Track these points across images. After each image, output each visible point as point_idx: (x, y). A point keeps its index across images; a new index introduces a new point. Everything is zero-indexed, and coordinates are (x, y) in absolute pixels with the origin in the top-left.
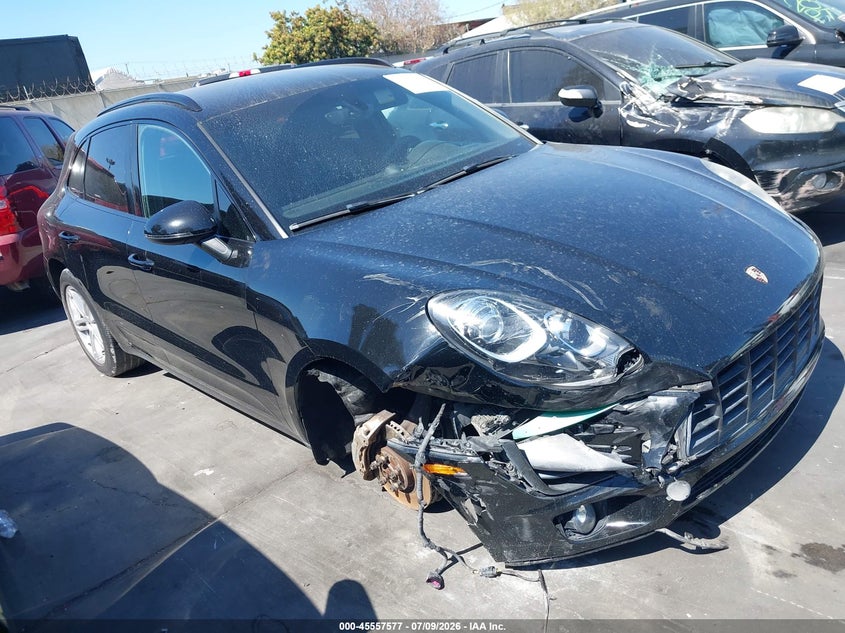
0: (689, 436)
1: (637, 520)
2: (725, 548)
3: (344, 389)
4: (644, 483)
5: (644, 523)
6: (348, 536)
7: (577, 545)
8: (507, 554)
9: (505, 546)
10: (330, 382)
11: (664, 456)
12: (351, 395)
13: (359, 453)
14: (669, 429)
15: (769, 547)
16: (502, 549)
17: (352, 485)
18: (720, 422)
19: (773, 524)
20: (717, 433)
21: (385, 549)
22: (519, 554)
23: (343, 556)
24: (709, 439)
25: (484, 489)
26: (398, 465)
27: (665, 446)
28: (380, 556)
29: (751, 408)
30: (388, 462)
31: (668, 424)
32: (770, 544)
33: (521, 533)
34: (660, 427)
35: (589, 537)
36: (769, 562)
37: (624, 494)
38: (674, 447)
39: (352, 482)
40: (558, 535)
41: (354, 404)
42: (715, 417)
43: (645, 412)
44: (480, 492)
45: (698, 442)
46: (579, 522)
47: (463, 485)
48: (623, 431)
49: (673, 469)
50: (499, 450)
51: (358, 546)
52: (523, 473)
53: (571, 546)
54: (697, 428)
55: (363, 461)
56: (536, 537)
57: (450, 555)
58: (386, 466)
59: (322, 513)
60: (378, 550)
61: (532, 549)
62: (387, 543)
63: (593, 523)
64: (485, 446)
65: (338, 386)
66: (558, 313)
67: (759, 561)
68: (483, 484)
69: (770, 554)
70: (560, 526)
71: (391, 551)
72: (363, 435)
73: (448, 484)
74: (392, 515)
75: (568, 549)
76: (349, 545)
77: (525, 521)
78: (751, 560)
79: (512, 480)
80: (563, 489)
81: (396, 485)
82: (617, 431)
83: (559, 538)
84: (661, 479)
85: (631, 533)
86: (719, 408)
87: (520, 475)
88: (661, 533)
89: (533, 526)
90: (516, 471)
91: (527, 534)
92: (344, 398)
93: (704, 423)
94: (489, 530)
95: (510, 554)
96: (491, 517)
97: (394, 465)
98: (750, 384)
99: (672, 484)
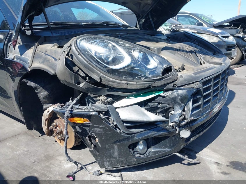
0: (191, 108)
1: (166, 148)
2: (200, 163)
3: (39, 90)
4: (170, 130)
5: (168, 150)
6: (35, 159)
7: (138, 159)
8: (106, 164)
9: (105, 160)
10: (32, 86)
11: (180, 117)
12: (43, 94)
13: (45, 122)
14: (183, 104)
15: (217, 163)
16: (104, 161)
17: (43, 139)
18: (202, 105)
19: (216, 154)
20: (200, 111)
21: (51, 164)
22: (111, 164)
23: (29, 167)
24: (197, 112)
25: (98, 130)
26: (61, 127)
27: (181, 112)
28: (47, 167)
29: (212, 103)
30: (57, 126)
31: (182, 102)
32: (217, 162)
33: (113, 153)
34: (179, 104)
35: (144, 156)
36: (218, 168)
37: (160, 135)
38: (184, 113)
39: (43, 138)
40: (130, 154)
41: (43, 98)
42: (200, 103)
43: (172, 97)
44: (96, 132)
45: (194, 113)
46: (140, 149)
47: (87, 128)
48: (162, 106)
49: (183, 123)
50: (106, 110)
51: (38, 163)
52: (117, 122)
53: (136, 160)
54: (194, 106)
55: (46, 127)
56: (120, 155)
57: (80, 166)
58: (56, 128)
59: (26, 149)
60: (47, 164)
61: (118, 161)
62: (52, 161)
63: (146, 149)
64: (99, 108)
65: (36, 88)
66: (138, 49)
67: (214, 168)
68: (97, 127)
69: (218, 165)
70: (131, 150)
71: (53, 165)
72: (47, 113)
73: (80, 128)
74: (57, 150)
75: (134, 161)
76: (34, 162)
77: (116, 147)
78: (211, 168)
79: (111, 125)
80: (134, 131)
81: (60, 136)
82: (159, 106)
83: (131, 156)
84: (177, 128)
85: (162, 154)
86: (202, 99)
87: (115, 123)
88: (175, 155)
89: (119, 149)
90: (113, 121)
91: (116, 154)
92: (38, 95)
93: (196, 105)
94: (98, 152)
95: (107, 164)
96: (100, 145)
97: (60, 128)
98: (212, 92)
99: (182, 131)
